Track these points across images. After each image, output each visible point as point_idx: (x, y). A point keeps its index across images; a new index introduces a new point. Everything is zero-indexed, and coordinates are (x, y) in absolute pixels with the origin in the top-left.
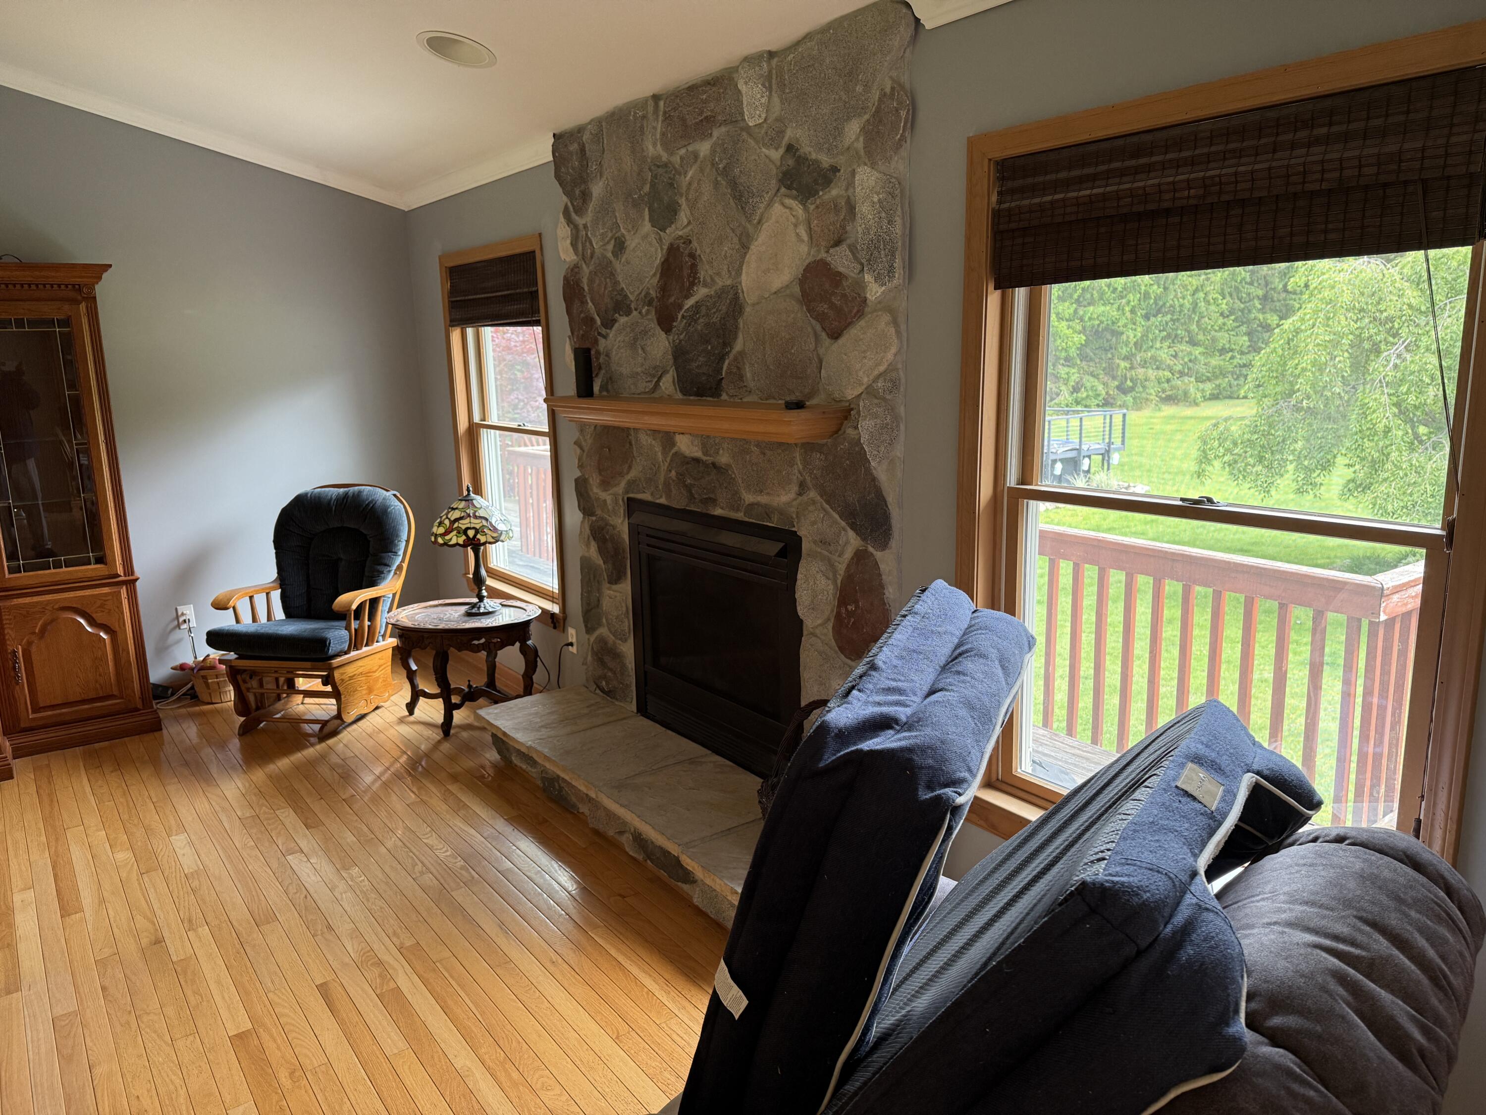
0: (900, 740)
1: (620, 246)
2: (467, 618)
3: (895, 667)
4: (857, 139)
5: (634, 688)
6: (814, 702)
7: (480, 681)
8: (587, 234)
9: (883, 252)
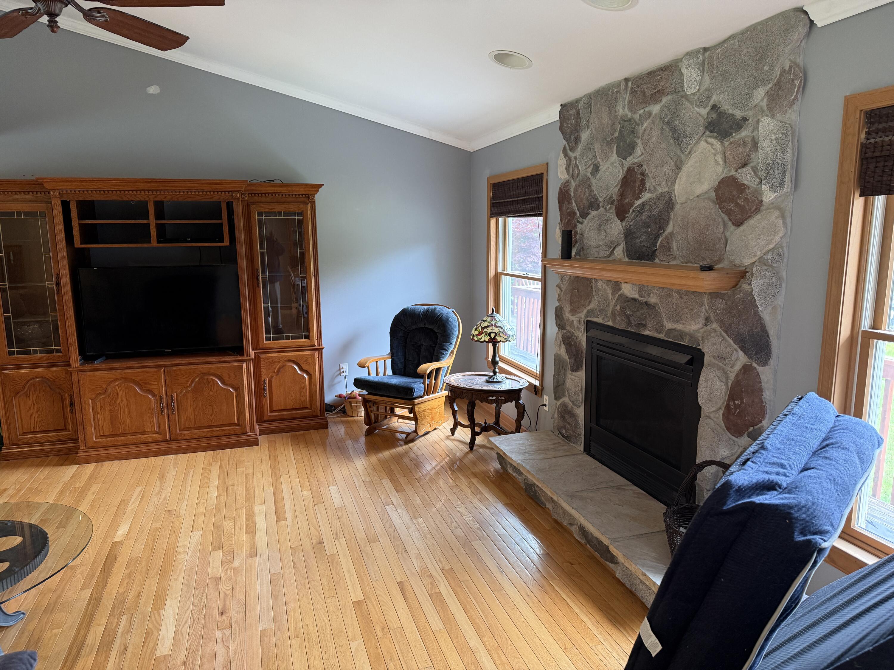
0: (782, 499)
1: (596, 169)
2: (487, 384)
3: (779, 449)
4: (762, 100)
5: (583, 437)
6: (706, 461)
7: (491, 421)
8: (576, 163)
9: (776, 171)
